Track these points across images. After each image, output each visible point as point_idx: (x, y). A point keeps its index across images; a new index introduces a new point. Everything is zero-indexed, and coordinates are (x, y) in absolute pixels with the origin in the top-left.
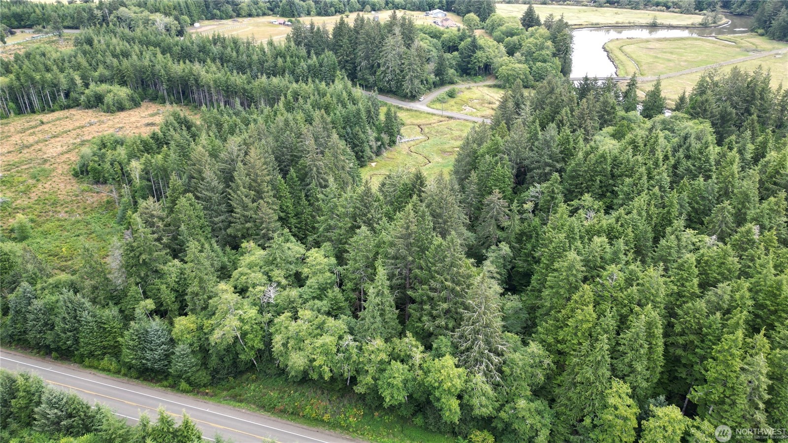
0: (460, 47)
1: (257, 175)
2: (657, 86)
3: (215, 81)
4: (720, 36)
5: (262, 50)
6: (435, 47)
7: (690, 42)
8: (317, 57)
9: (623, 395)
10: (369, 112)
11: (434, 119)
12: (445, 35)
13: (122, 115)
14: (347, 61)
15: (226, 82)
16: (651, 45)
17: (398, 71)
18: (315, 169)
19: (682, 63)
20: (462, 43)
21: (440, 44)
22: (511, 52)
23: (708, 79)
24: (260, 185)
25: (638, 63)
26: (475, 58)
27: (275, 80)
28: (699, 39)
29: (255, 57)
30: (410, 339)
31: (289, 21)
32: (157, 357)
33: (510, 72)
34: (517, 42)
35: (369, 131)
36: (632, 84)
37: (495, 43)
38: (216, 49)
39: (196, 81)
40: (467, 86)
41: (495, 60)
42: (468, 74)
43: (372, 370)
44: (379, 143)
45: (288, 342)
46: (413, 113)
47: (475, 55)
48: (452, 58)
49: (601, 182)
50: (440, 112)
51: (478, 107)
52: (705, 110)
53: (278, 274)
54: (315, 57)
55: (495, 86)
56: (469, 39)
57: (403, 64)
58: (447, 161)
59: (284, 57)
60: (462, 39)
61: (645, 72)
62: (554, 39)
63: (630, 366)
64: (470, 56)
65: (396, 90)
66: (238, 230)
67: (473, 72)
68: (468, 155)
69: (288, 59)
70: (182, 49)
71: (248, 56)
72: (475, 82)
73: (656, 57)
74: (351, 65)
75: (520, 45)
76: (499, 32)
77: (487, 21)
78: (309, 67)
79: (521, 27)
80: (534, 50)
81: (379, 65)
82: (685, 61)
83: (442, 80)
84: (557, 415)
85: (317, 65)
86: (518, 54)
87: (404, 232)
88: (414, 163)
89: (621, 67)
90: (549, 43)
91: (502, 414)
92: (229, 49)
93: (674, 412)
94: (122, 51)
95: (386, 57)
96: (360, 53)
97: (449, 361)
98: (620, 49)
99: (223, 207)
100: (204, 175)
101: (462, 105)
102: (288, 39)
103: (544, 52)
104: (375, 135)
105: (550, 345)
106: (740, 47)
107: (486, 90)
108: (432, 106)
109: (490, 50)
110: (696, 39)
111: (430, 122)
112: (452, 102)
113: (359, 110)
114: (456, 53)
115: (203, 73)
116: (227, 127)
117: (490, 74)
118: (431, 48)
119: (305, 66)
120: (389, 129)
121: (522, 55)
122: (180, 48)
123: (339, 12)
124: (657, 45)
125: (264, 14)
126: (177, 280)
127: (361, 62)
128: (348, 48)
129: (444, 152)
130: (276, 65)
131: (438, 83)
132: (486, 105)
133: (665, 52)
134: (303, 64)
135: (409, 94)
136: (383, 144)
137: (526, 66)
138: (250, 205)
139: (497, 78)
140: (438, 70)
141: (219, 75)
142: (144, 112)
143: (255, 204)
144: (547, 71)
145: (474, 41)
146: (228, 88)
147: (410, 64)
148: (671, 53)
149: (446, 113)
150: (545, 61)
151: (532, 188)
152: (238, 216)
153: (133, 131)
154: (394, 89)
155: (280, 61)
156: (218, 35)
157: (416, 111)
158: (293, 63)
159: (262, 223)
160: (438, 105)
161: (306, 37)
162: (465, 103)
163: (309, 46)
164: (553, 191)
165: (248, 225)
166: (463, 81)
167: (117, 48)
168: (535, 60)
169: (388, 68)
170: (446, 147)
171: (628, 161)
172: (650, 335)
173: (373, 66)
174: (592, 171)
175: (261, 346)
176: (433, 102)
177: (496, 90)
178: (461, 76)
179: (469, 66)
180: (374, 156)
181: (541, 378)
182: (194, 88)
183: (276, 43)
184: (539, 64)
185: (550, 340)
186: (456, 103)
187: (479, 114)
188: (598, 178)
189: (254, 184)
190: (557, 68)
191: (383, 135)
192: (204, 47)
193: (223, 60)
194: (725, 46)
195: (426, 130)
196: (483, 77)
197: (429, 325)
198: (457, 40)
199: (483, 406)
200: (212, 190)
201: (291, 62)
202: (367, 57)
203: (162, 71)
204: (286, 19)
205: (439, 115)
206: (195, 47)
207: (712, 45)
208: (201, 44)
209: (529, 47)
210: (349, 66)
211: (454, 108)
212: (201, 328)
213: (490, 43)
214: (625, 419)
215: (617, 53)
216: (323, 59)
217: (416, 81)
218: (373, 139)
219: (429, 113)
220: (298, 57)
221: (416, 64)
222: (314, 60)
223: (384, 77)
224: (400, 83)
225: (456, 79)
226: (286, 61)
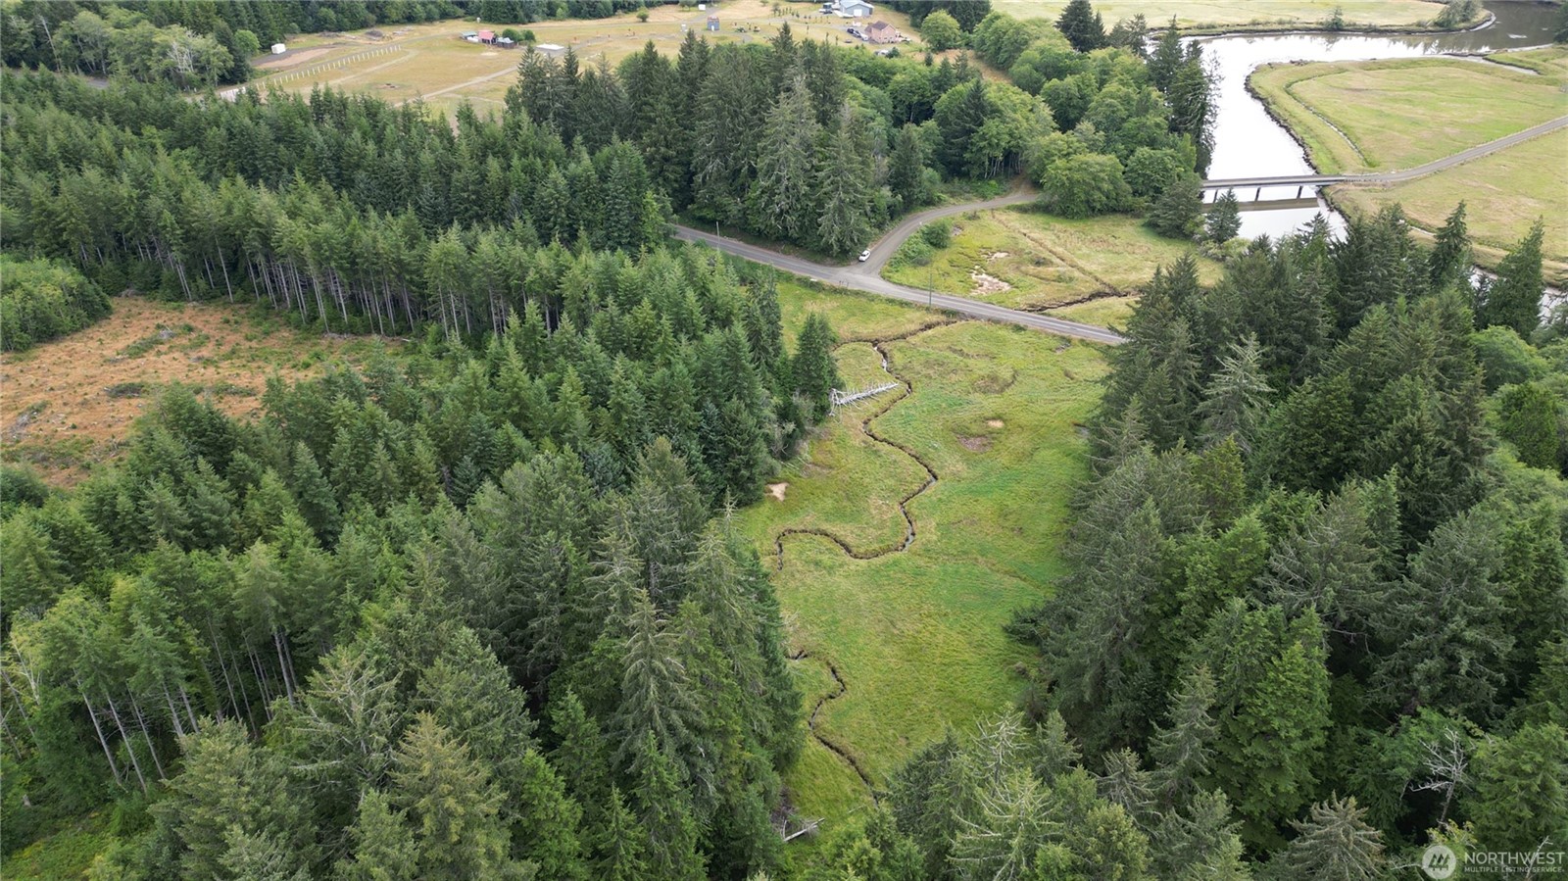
0: (937, 108)
3: (317, 246)
5: (444, 133)
6: (878, 108)
8: (592, 153)
10: (755, 334)
11: (911, 320)
12: (898, 77)
13: (49, 354)
14: (666, 159)
15: (348, 244)
16: (1359, 80)
17: (804, 189)
19: (1447, 129)
20: (944, 96)
21: (887, 98)
22: (1065, 121)
25: (1346, 132)
26: (983, 137)
28: (1452, 63)
29: (426, 157)
31: (506, 34)
33: (1077, 176)
34: (1074, 90)
35: (761, 391)
37: (1027, 96)
38: (320, 135)
39: (265, 238)
40: (967, 208)
41: (1030, 142)
42: (964, 176)
44: (791, 427)
46: (852, 299)
47: (981, 130)
48: (921, 134)
50: (921, 298)
51: (1012, 275)
54: (585, 155)
55: (1036, 209)
56: (963, 88)
57: (817, 168)
58: (980, 470)
59: (504, 154)
60: (941, 85)
61: (1376, 157)
62: (1162, 80)
64: (969, 132)
65: (800, 236)
67: (975, 172)
69: (515, 160)
70: (231, 135)
71: (408, 153)
72: (984, 197)
73: (1381, 114)
74: (678, 169)
75: (1082, 97)
76: (1028, 66)
78: (572, 181)
80: (1123, 114)
81: (753, 173)
82: (1453, 123)
83: (908, 198)
85: (595, 177)
86: (1085, 126)
88: (891, 482)
89: (1315, 145)
90: (1155, 94)
92: (357, 134)
94: (63, 148)
95: (774, 152)
96: (703, 140)
98: (1287, 89)
101: (970, 270)
102: (511, 98)
103: (1152, 119)
106: (1552, 82)
107: (1017, 222)
108: (896, 277)
109: (1018, 116)
110: (1444, 62)
111: (903, 330)
112: (941, 260)
113: (735, 343)
114: (931, 123)
115: (282, 220)
117: (1016, 174)
118: (871, 115)
119: (562, 182)
120: (812, 378)
121: (1097, 126)
122: (223, 132)
123: (623, 7)
124: (1366, 80)
125: (445, 16)
127: (704, 164)
128: (670, 125)
129: (962, 433)
130: (484, 178)
131: (900, 206)
132: (1031, 269)
133: (1395, 100)
134: (555, 174)
135: (836, 247)
136: (798, 424)
137: (1109, 159)
139: (1037, 185)
140: (898, 174)
141: (325, 227)
142: (116, 336)
144: (1166, 170)
145: (977, 93)
146: (353, 263)
147: (837, 172)
148: (1409, 102)
149: (942, 301)
150: (1152, 143)
153: (70, 422)
154: (793, 233)
155: (493, 164)
156: (327, 94)
157: (857, 293)
158: (529, 170)
160: (911, 274)
161: (557, 95)
162: (971, 263)
163: (567, 122)
166: (953, 195)
167: (50, 141)
168: (1133, 141)
169: (779, 180)
170: (965, 415)
173: (736, 172)
176: (895, 263)
177: (1040, 219)
178: (947, 182)
179: (967, 155)
180: (777, 464)
182: (260, 259)
183: (480, 114)
184: (1143, 151)
186: (951, 262)
187: (1021, 299)
190: (1188, 161)
191: (796, 399)
192: (290, 130)
193: (339, 171)
195: (899, 359)
196: (1000, 182)
198: (929, 89)
201: (525, 169)
202: (721, 151)
203: (167, 213)
204: (500, 29)
205: (919, 307)
206: (264, 129)
207: (1488, 78)
208: (282, 123)
209: (1110, 105)
210: (673, 172)
211: (953, 281)
213: (1014, 97)
215: (1286, 102)
216: (609, 160)
217: (853, 216)
218: (774, 417)
219: (891, 301)
220: (541, 154)
221: (852, 171)
222: (584, 163)
223: (770, 202)
224: (810, 220)
225: (939, 190)
226: (510, 166)
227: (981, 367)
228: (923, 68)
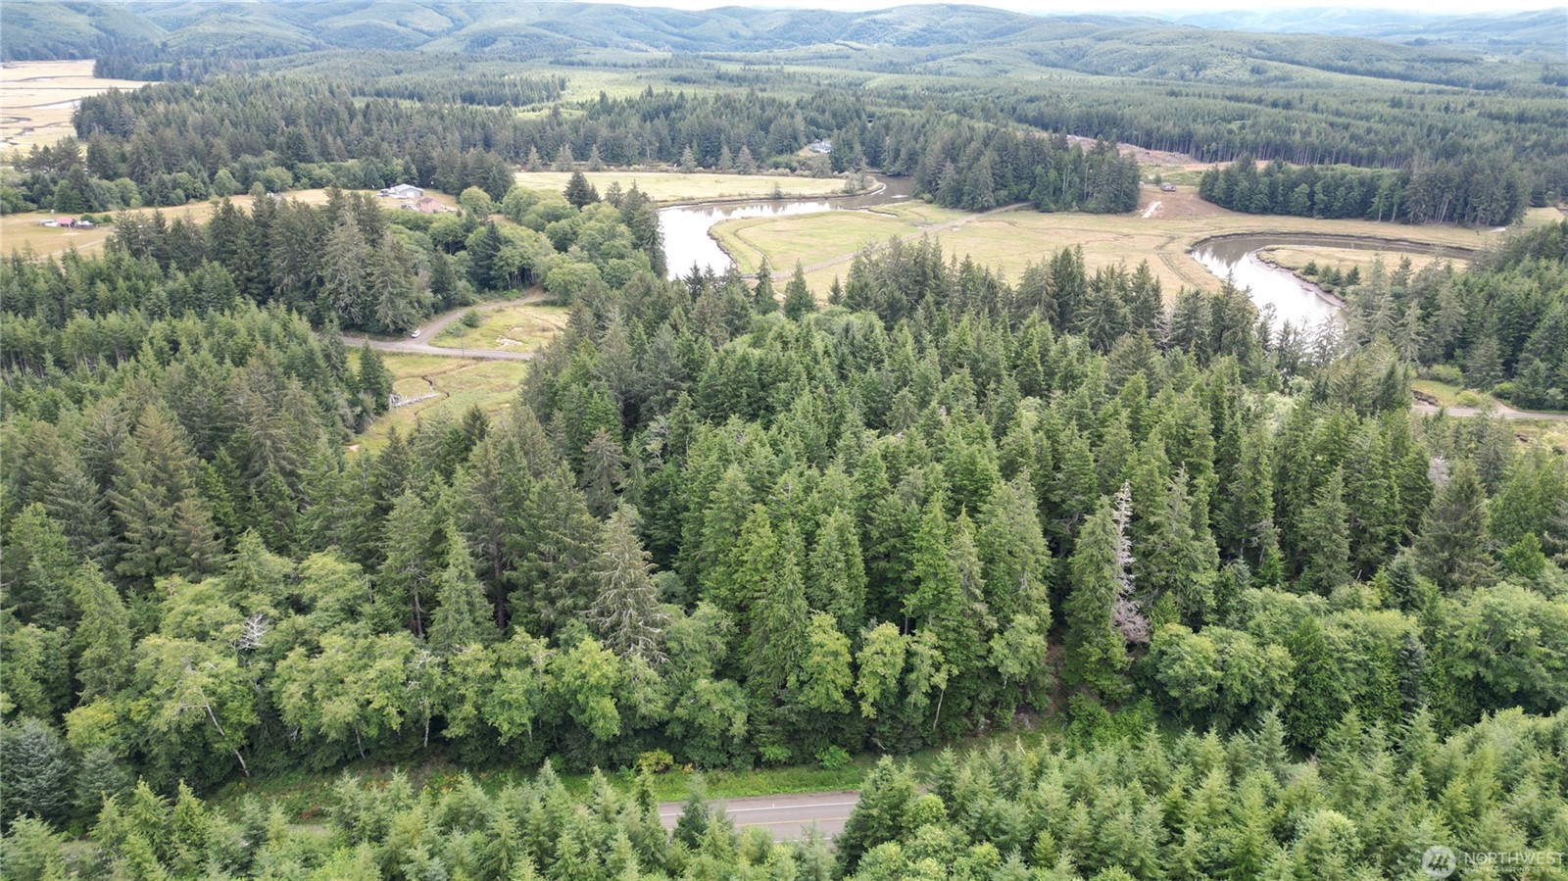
0: (467, 243)
1: (165, 458)
2: (799, 274)
4: (874, 208)
5: (53, 269)
6: (421, 245)
7: (834, 218)
8: (187, 275)
9: (828, 628)
10: (328, 357)
11: (450, 364)
12: (435, 225)
14: (249, 280)
16: (779, 226)
17: (362, 288)
18: (268, 443)
19: (828, 249)
20: (471, 235)
21: (428, 239)
22: (562, 245)
23: (864, 259)
24: (171, 476)
25: (763, 251)
26: (501, 259)
27: (113, 319)
28: (846, 214)
29: (41, 286)
30: (521, 634)
31: (83, 219)
32: (44, 784)
33: (568, 278)
34: (568, 228)
35: (336, 389)
36: (763, 276)
37: (531, 232)
40: (496, 306)
41: (536, 261)
42: (493, 288)
43: (470, 691)
44: (358, 409)
45: (313, 691)
46: (407, 358)
47: (499, 254)
48: (458, 261)
49: (749, 396)
50: (459, 352)
51: (525, 338)
52: (867, 299)
53: (260, 602)
54: (181, 276)
55: (546, 303)
56: (483, 228)
57: (370, 275)
59: (108, 280)
60: (469, 228)
61: (780, 264)
62: (629, 221)
63: (831, 591)
64: (490, 257)
65: (363, 322)
66: (138, 565)
67: (500, 284)
68: (541, 392)
69: (121, 283)
71: (22, 286)
72: (509, 300)
73: (791, 243)
74: (261, 285)
75: (575, 233)
76: (533, 215)
77: (505, 199)
78: (171, 294)
79: (568, 204)
80: (600, 240)
81: (321, 281)
82: (834, 245)
83: (448, 303)
84: (753, 693)
85: (190, 289)
86: (574, 248)
87: (484, 480)
89: (742, 261)
90: (623, 228)
91: (679, 711)
93: (890, 629)
95: (335, 264)
96: (278, 261)
97: (589, 644)
98: (735, 234)
99: (104, 526)
100: (57, 469)
101: (495, 337)
102: (109, 245)
103: (618, 242)
104: (347, 395)
105: (725, 600)
106: (903, 221)
107: (531, 311)
108: (440, 344)
109: (525, 244)
110: (842, 214)
111: (444, 369)
112: (475, 334)
113: (311, 352)
114: (463, 253)
116: (36, 408)
117: (532, 285)
118: (414, 248)
119: (163, 294)
120: (371, 384)
121: (582, 248)
123: (195, 197)
124: (788, 225)
125: (16, 210)
126: (42, 659)
127: (281, 279)
128: (250, 255)
130: (94, 298)
131: (442, 304)
132: (537, 333)
133: (802, 235)
134: (157, 289)
135: (392, 327)
136: (364, 410)
137: (592, 265)
138: (160, 513)
139: (546, 290)
140: (436, 282)
143: (170, 510)
144: (629, 271)
145: (493, 230)
147: (383, 274)
148: (811, 235)
149: (468, 353)
150: (621, 257)
151: (652, 424)
152: (137, 536)
154: (359, 321)
155: (102, 288)
157: (410, 354)
158: (134, 290)
159: (187, 543)
160: (450, 341)
161: (149, 242)
162: (497, 334)
163: (162, 258)
164: (685, 421)
165: (159, 550)
166: (485, 300)
168: (606, 256)
169: (341, 284)
170: (486, 404)
171: (778, 360)
172: (845, 544)
173: (308, 284)
174: (734, 381)
175: (253, 719)
176: (440, 337)
177: (549, 309)
178: (480, 291)
179: (492, 273)
180: (352, 435)
181: (721, 648)
183: (85, 257)
184: (613, 262)
185: (724, 592)
186: (482, 335)
187: (528, 348)
188: (744, 391)
189: (162, 475)
190: (645, 266)
191: (361, 396)
194: (885, 220)
195: (440, 383)
196: (520, 290)
197: (547, 613)
198: (461, 232)
199: (651, 701)
200: (77, 495)
201: (129, 289)
202: (293, 269)
204: (77, 217)
205: (456, 357)
207: (867, 220)
209: (590, 235)
210: (257, 288)
211: (482, 343)
212: (125, 718)
213: (524, 234)
214: (836, 654)
215: (731, 240)
216: (202, 278)
217: (402, 303)
218: (345, 404)
219: (437, 356)
220: (143, 278)
221: (396, 273)
222: (180, 280)
223: (336, 299)
224: (369, 309)
225: (472, 297)
226: (115, 289)
227: (500, 381)
228: (457, 219)
